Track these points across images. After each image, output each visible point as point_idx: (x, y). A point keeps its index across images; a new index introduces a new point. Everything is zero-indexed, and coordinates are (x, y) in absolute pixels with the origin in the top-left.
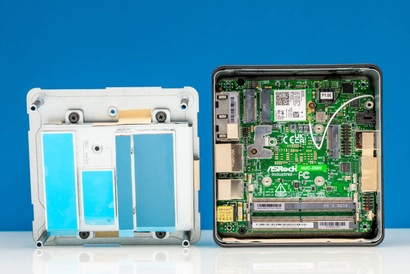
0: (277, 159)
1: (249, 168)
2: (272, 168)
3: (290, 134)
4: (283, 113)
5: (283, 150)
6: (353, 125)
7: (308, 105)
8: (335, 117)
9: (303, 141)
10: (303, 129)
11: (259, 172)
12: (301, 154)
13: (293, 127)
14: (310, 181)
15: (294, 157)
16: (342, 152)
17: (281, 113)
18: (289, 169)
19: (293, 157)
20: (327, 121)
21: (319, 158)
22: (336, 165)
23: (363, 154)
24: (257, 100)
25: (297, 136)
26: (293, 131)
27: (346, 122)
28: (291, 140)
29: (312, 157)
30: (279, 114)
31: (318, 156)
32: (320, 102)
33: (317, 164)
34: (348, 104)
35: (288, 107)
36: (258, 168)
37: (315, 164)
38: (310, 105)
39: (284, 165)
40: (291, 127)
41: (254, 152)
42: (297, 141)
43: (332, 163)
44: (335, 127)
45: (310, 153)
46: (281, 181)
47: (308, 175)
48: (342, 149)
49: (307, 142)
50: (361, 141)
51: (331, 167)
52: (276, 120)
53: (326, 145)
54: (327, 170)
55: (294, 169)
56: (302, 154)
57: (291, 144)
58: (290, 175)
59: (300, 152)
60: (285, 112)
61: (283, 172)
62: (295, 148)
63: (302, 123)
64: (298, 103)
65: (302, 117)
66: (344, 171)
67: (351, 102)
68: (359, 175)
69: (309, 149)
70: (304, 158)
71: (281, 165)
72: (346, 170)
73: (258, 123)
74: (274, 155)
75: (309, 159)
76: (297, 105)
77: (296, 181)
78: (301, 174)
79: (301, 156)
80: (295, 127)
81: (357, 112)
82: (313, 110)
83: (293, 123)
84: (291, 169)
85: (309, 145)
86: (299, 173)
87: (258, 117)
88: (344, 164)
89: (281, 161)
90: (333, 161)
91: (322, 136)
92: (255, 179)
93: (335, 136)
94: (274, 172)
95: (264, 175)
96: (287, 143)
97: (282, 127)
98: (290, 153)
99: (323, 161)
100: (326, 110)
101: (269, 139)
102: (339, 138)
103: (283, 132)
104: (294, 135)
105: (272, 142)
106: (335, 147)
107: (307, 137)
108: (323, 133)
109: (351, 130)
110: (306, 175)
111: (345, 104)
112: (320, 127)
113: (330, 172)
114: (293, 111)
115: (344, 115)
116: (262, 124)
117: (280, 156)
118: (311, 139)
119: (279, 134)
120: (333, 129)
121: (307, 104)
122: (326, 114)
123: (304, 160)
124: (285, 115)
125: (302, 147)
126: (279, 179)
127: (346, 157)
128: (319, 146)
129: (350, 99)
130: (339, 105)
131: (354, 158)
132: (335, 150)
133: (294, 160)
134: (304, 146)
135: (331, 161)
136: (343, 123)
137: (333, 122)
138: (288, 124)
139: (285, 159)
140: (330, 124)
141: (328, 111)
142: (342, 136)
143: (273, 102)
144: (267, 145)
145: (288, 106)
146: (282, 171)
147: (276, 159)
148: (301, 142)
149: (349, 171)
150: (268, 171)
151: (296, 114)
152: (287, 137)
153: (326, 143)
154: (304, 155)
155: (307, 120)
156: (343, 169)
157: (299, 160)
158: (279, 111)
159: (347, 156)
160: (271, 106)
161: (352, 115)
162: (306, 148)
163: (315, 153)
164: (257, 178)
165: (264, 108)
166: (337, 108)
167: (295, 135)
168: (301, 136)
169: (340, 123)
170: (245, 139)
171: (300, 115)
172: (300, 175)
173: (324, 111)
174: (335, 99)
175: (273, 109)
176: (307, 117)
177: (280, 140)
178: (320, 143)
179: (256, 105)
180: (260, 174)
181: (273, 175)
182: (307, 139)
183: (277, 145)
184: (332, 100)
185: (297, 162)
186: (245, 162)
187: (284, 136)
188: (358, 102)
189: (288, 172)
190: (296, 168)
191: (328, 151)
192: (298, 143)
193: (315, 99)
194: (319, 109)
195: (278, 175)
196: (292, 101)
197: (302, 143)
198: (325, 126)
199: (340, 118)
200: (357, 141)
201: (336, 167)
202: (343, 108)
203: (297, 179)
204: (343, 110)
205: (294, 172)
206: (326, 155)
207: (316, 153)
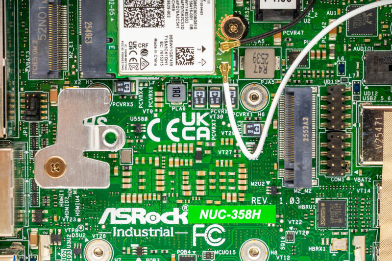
0: (129, 186)
1: (46, 212)
2: (113, 214)
3: (168, 114)
4: (145, 52)
5: (147, 161)
6: (357, 88)
7: (222, 25)
8: (304, 62)
9: (206, 134)
10: (207, 100)
11: (75, 225)
12: (199, 173)
13: (176, 92)
14: (225, 252)
15: (180, 181)
16: (322, 167)
17: (139, 50)
18: (163, 218)
19: (174, 180)
20: (278, 74)
21: (252, 184)
22: (303, 207)
23: (385, 176)
24: (71, 9)
25: (189, 119)
26: (177, 103)
27: (335, 78)
28: (170, 130)
29: (232, 181)
30: (133, 55)
31: (249, 180)
32: (257, 19)
33: (246, 203)
34: (343, 25)
35: (159, 33)
36: (72, 214)
37: (242, 203)
38: (227, 27)
39: (148, 205)
40: (170, 92)
41: (56, 167)
42: (189, 133)
43: (292, 201)
44: (303, 96)
45: (227, 169)
46: (139, 251)
47: (222, 235)
48: (323, 158)
49: (219, 137)
50: (381, 138)
51: (289, 212)
52: (123, 72)
53: (275, 147)
54: (278, 220)
55: (178, 216)
56: (204, 173)
57: (171, 142)
58: (169, 233)
59: (197, 167)
60: (150, 48)
61: (147, 226)
62: (182, 156)
63: (203, 80)
64: (191, 22)
65: (203, 62)
66: (329, 224)
67: (351, 20)
68: (373, 237)
69: (224, 157)
70: (208, 184)
71: (140, 206)
72: (332, 221)
73: (72, 80)
74: (121, 176)
75: (222, 188)
76: (187, 26)
77: (185, 253)
78: (199, 230)
79: (201, 178)
80: (183, 93)
81: (370, 49)
82: (237, 43)
83: (177, 80)
84: (170, 218)
85: (224, 147)
86: (195, 227)
87: (71, 61)
88: (328, 204)
89: (142, 191)
90: (295, 195)
91: (265, 118)
92: (64, 245)
93: (300, 123)
94: (119, 226)
95: (89, 234)
96: (157, 139)
97: (145, 91)
98: (168, 169)
99: (263, 194)
100: (277, 41)
101: (102, 130)
102: (314, 125)
103: (145, 106)
104: (178, 114)
105: (111, 138)
106: (300, 158)
107: (219, 122)
108: (266, 112)
109: (350, 102)
110: (215, 235)
111: (334, 24)
112: (260, 92)
113: (286, 226)
114: (175, 45)
115: (332, 58)
116: (83, 84)
117: (136, 177)
118: (230, 129)
119: (136, 111)
120: (297, 101)
121: (217, 22)
122: (277, 53)
123: (208, 190)
124: (150, 58)
125: (202, 153)
126: (135, 246)
127: (335, 183)
128: (253, 149)
129: (351, 9)
130: (315, 28)
131: (357, 185)
132: (300, 167)
133: (180, 191)
134: (211, 148)
135: (290, 193)
136: (327, 82)
137: (298, 79)
138: (160, 84)
139: (151, 188)
140: (288, 83)
141: (284, 45)
142: (323, 120)
143: (116, 17)
144: (95, 147)
145: (159, 29)
146: (143, 222)
147: (124, 186)
148: (199, 136)
149: (343, 225)
150: (102, 221)
151: (185, 54)
152: (158, 121)
153: (275, 139)
154: (208, 177)
155: (217, 70)
156: (323, 217)
157: (194, 191)
158: (133, 45)
159: (339, 179)
160: (111, 28)
161: (353, 57)
162: (215, 156)
163: (243, 171)
164: (69, 242)
165: (89, 35)
166: (310, 38)
167: (184, 115)
168: (200, 119)
169: (317, 82)
170: (34, 125)
171: (198, 56)
172: (195, 235)
173: (270, 43)
174: (303, 9)
175: (113, 39)
176: (217, 64)
177: (136, 131)
178: (257, 140)
179: (65, 25)
180: (78, 232)
181: (116, 233)
182: (220, 128)
183: (128, 145)
184: (295, 13)
185: (187, 197)
186: (34, 196)
187: (151, 118)
188: (373, 19)
189: (161, 225)
190: (185, 214)
191: (282, 163)
192: (193, 138)
193: (242, 9)
194: (257, 38)
195: (133, 233)
196: (173, 14)
197: (203, 139)
198: (273, 88)
199: (318, 65)
200: (366, 138)
201: (304, 211)
202: (327, 35)
203: (189, 247)
204: (328, 42)
205: (180, 227)
206: (275, 175)
207: (245, 171)
